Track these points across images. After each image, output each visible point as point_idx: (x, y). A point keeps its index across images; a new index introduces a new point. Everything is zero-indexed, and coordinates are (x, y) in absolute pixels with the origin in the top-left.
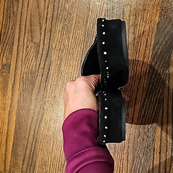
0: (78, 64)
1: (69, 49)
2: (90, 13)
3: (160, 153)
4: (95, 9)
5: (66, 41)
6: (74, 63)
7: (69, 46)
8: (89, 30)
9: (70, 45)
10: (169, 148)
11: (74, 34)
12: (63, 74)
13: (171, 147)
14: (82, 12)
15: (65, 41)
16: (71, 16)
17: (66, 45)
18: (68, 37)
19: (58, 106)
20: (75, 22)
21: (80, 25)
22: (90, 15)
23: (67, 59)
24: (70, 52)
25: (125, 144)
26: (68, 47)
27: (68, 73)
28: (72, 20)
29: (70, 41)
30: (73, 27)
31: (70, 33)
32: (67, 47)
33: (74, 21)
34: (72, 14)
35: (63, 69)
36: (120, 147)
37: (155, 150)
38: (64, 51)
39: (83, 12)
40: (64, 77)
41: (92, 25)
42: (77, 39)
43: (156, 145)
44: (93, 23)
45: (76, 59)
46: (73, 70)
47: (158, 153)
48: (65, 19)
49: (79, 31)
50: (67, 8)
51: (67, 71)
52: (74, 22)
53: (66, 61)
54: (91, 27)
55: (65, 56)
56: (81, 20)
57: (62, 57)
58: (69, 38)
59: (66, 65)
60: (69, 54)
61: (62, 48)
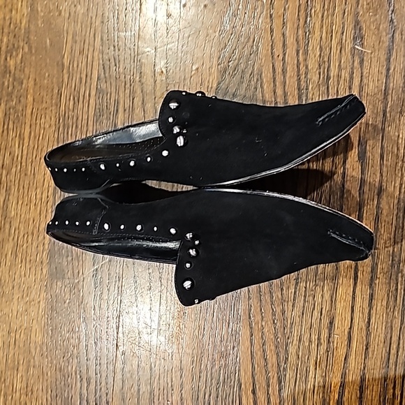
0: (48, 197)
1: (24, 164)
2: (66, 77)
3: (254, 392)
4: (75, 66)
5: (17, 145)
6: (38, 197)
7: (24, 157)
8: (67, 115)
9: (25, 152)
10: (274, 377)
11: (33, 127)
12: (15, 224)
13: (276, 374)
14: (47, 74)
15: (13, 144)
16: (24, 86)
17: (16, 155)
18: (20, 135)
19: (10, 304)
20: (32, 99)
21: (44, 105)
22: (66, 80)
23: (21, 187)
24: (26, 169)
25: (173, 379)
26: (22, 159)
27: (27, 222)
28: (25, 94)
29: (26, 145)
30: (29, 111)
31: (23, 126)
32: (19, 158)
33: (31, 96)
34: (25, 81)
35: (13, 213)
36: (162, 389)
37: (243, 386)
38: (14, 170)
39: (49, 76)
40: (17, 232)
41: (72, 103)
42: (41, 138)
43: (242, 373)
44: (74, 99)
45: (41, 184)
46: (38, 212)
47: (250, 392)
48: (10, 95)
49: (43, 120)
50: (12, 68)
51: (23, 216)
52: (30, 98)
53: (19, 192)
54: (71, 107)
55: (17, 182)
56: (45, 95)
57: (9, 184)
58: (21, 137)
59: (20, 203)
60: (26, 175)
61: (7, 161)
